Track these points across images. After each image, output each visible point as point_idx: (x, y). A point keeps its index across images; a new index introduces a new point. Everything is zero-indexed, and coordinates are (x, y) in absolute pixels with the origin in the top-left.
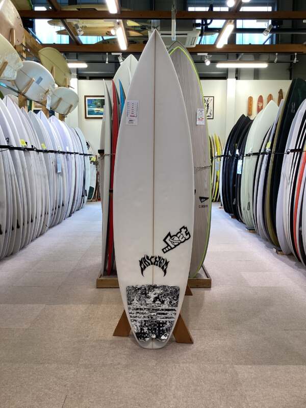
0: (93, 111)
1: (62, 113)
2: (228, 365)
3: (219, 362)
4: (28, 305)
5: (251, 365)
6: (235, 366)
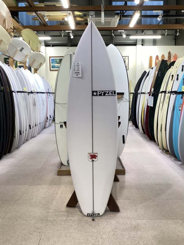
0: (55, 66)
1: (36, 68)
2: (133, 220)
3: (128, 218)
4: (18, 186)
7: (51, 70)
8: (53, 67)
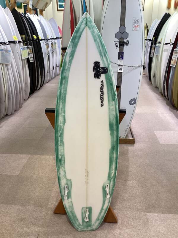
0: (62, 5)
1: (41, 9)
2: (142, 213)
3: (137, 210)
4: (20, 155)
5: (157, 213)
6: (147, 213)
7: (58, 10)
8: (61, 6)
